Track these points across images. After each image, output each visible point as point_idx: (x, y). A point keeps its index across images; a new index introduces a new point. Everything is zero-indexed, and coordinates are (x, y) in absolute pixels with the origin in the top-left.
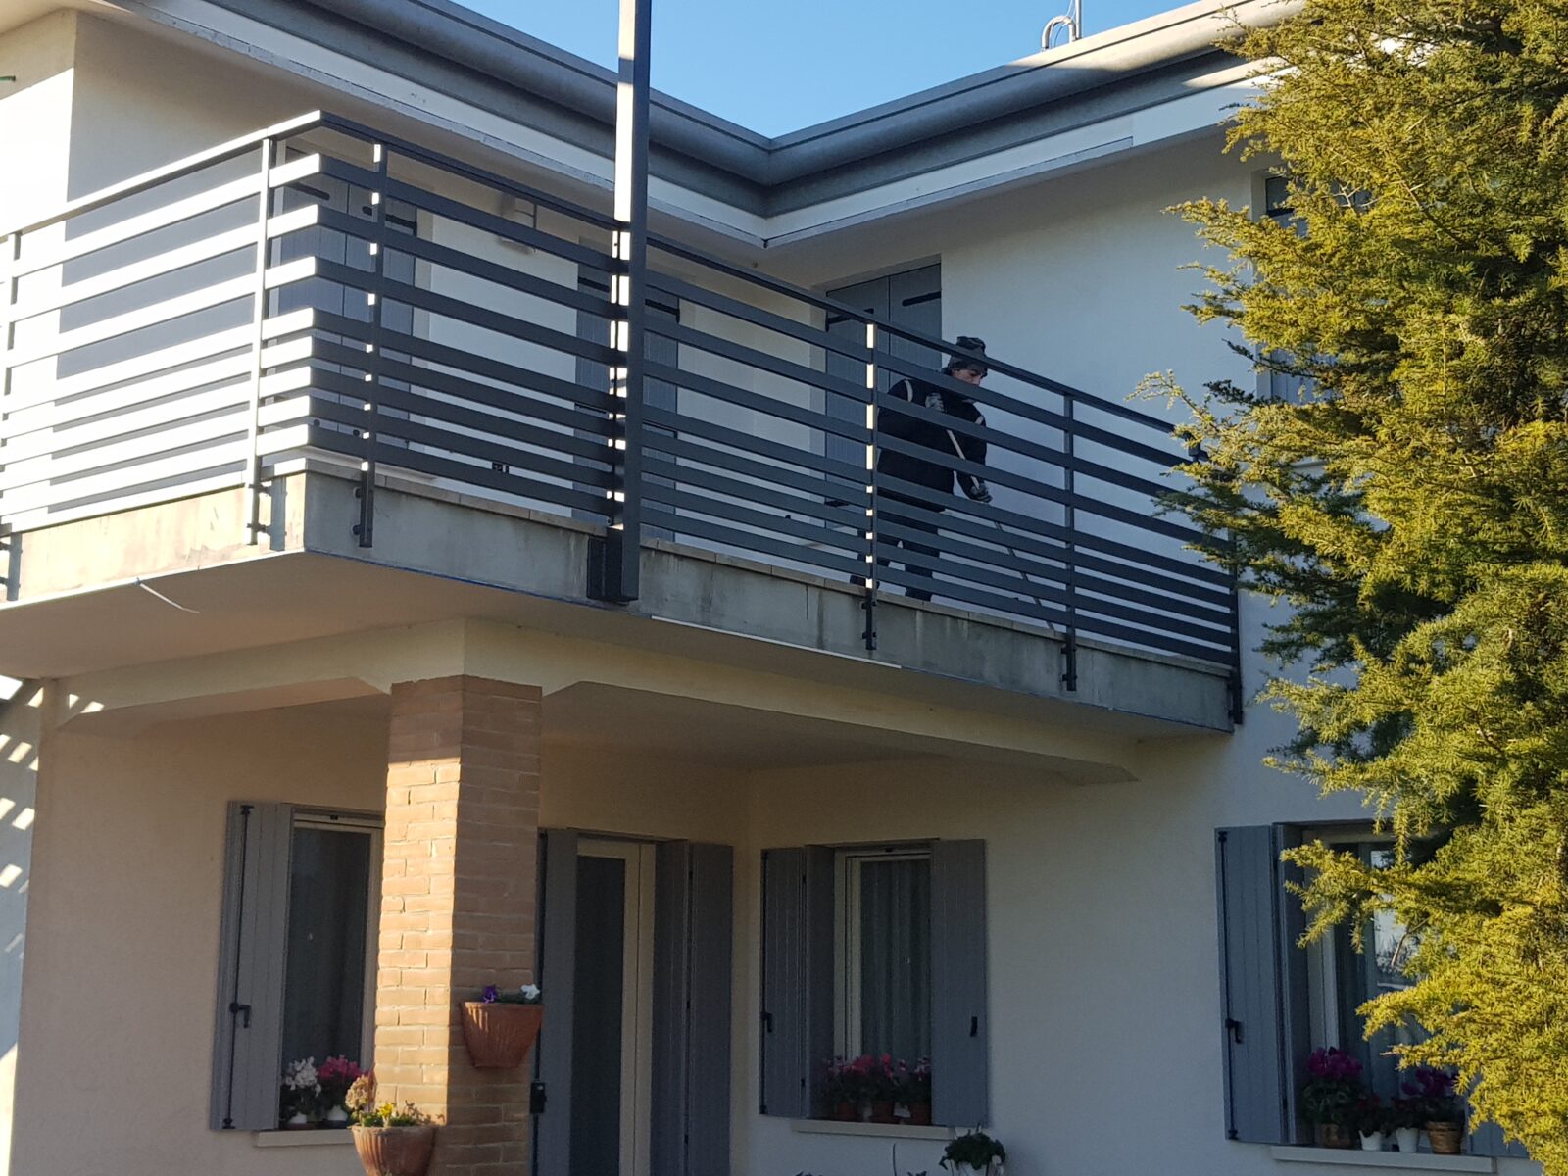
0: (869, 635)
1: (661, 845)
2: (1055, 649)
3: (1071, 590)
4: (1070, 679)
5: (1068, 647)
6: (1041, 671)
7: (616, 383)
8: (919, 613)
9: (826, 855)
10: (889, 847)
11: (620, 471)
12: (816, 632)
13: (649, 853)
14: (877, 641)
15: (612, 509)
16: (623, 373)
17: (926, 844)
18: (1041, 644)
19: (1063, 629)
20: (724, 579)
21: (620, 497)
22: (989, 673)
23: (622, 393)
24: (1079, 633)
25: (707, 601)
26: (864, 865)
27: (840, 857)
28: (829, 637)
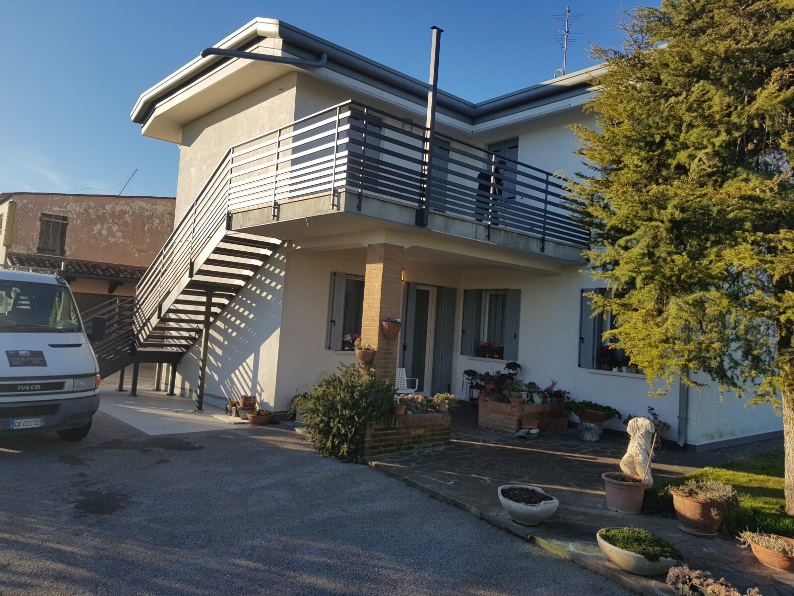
0: (489, 236)
1: (438, 287)
2: (539, 241)
3: (544, 226)
4: (543, 249)
5: (543, 240)
6: (535, 247)
7: (425, 170)
8: (502, 232)
9: (480, 292)
10: (496, 290)
11: (425, 193)
12: (474, 235)
13: (435, 289)
14: (491, 238)
15: (422, 202)
16: (426, 167)
17: (505, 290)
18: (535, 240)
19: (542, 236)
20: (451, 221)
21: (424, 199)
22: (521, 246)
23: (426, 173)
24: (546, 237)
25: (446, 227)
26: (490, 295)
27: (484, 292)
28: (478, 236)
